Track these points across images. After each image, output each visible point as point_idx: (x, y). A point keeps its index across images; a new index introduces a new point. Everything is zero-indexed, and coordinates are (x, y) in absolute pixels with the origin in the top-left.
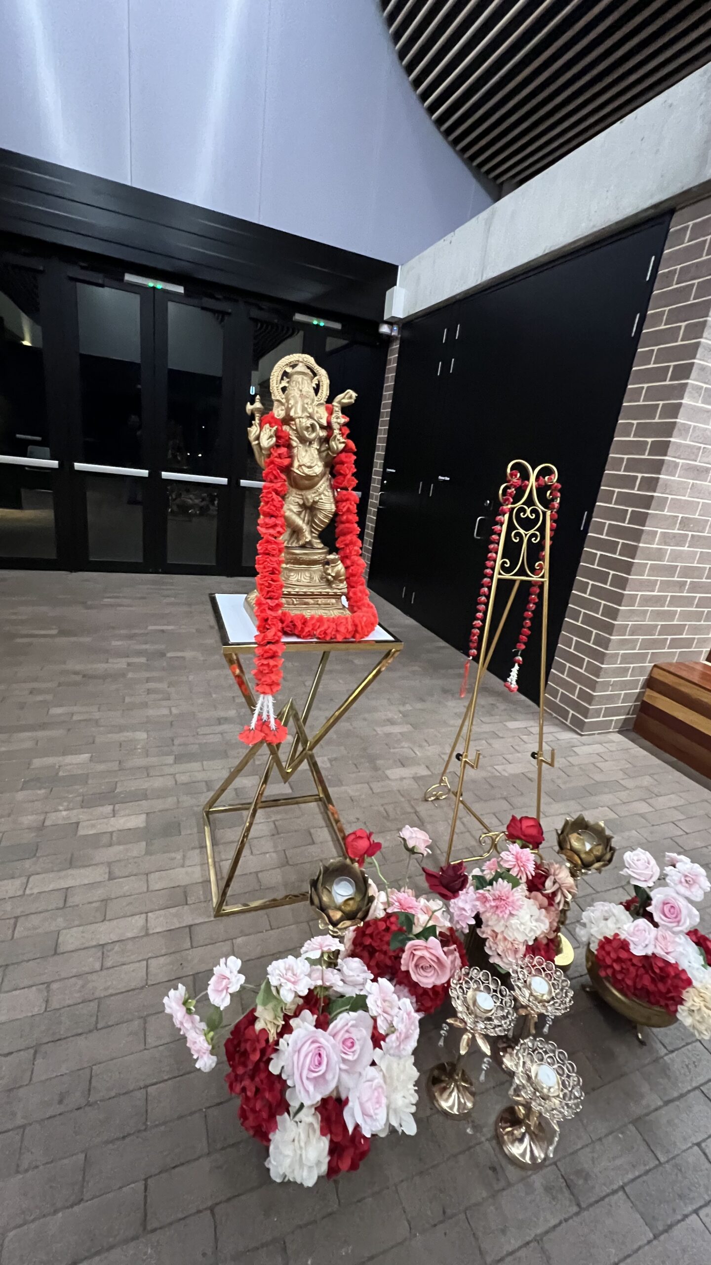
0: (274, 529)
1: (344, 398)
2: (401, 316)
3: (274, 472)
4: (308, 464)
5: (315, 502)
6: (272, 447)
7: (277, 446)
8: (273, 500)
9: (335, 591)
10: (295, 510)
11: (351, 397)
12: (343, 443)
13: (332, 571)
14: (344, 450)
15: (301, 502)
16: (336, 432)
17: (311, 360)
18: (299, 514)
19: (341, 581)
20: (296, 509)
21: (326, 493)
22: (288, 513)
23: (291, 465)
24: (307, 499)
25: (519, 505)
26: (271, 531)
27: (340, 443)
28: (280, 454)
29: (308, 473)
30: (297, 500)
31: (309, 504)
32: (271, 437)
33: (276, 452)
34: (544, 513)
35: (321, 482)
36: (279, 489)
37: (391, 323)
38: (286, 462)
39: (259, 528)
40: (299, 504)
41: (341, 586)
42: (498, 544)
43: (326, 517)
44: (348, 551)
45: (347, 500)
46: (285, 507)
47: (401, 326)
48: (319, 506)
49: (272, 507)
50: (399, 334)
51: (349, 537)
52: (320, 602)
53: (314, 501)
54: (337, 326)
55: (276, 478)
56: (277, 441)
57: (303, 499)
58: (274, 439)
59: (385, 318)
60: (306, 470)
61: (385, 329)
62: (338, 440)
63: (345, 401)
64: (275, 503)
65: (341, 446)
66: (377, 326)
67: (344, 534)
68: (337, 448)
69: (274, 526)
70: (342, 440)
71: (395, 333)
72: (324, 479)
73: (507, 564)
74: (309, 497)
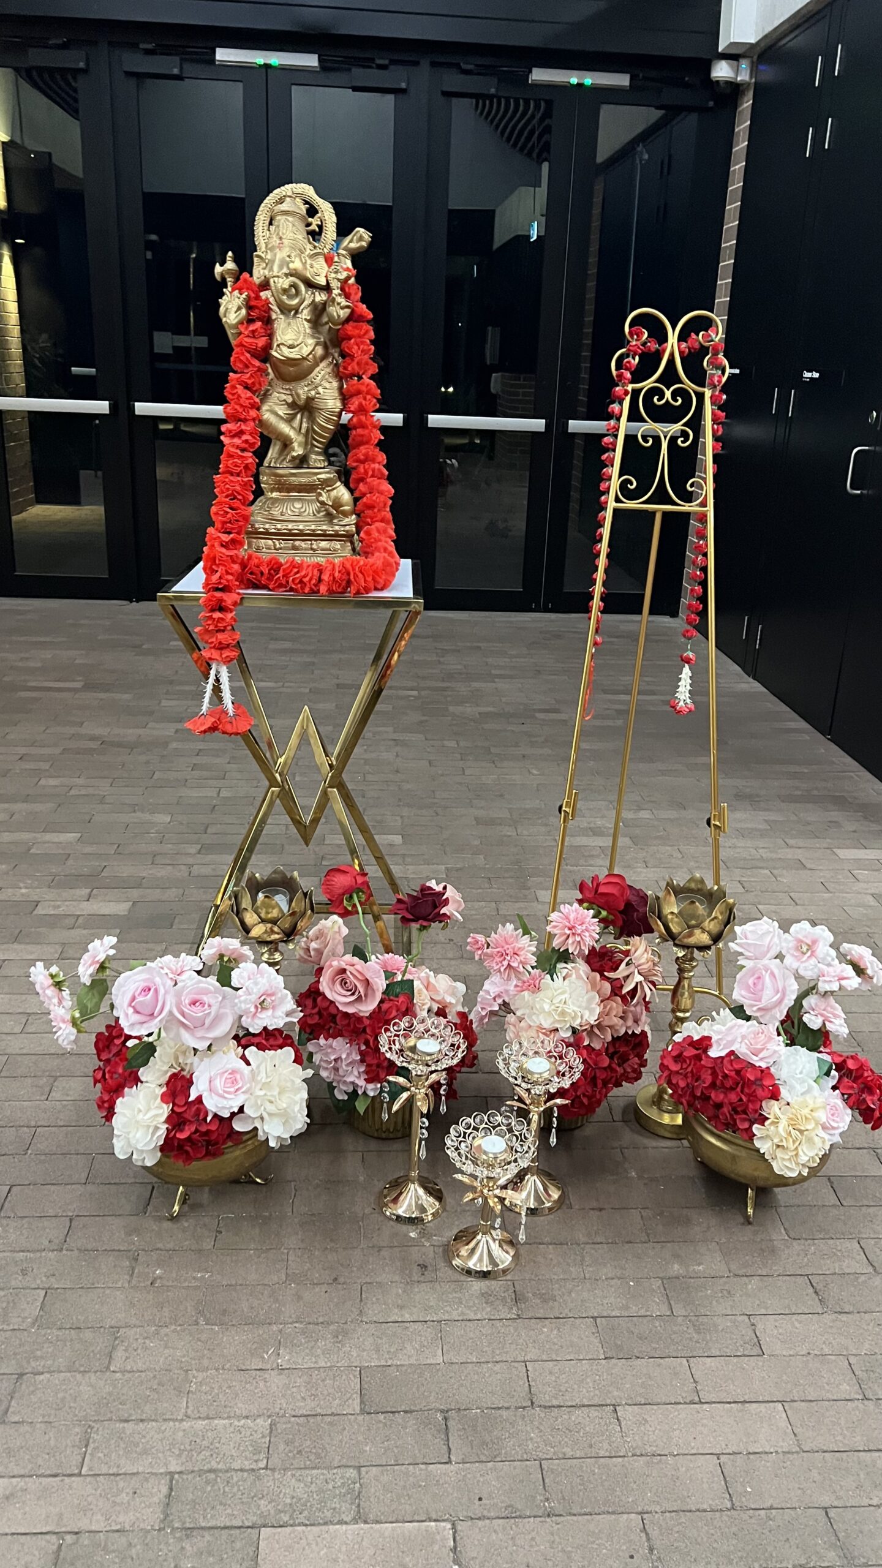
0: (240, 438)
1: (351, 241)
2: (752, 40)
3: (242, 358)
4: (290, 342)
5: (309, 400)
6: (241, 323)
7: (250, 320)
8: (239, 396)
9: (337, 528)
10: (281, 413)
11: (361, 239)
12: (347, 307)
13: (329, 497)
14: (348, 319)
15: (290, 400)
16: (336, 292)
17: (309, 191)
18: (289, 420)
19: (346, 514)
20: (282, 411)
21: (327, 385)
22: (267, 416)
23: (269, 346)
24: (298, 395)
25: (649, 384)
26: (237, 441)
27: (342, 308)
28: (253, 332)
29: (292, 356)
30: (284, 397)
31: (301, 403)
32: (239, 308)
33: (246, 328)
34: (700, 397)
35: (318, 369)
36: (250, 382)
37: (732, 56)
38: (261, 342)
39: (222, 438)
40: (287, 403)
41: (346, 521)
42: (614, 450)
43: (328, 420)
44: (362, 470)
45: (359, 393)
46: (265, 408)
47: (755, 57)
48: (318, 403)
49: (237, 407)
50: (751, 77)
51: (363, 449)
52: (314, 546)
53: (308, 398)
54: (622, 80)
55: (247, 367)
56: (248, 314)
57: (291, 395)
58: (244, 312)
59: (720, 50)
60: (286, 352)
61: (722, 71)
62: (339, 304)
63: (353, 245)
64: (242, 401)
65: (344, 313)
66: (706, 66)
67: (359, 445)
68: (339, 316)
69: (241, 433)
70: (344, 303)
71: (744, 76)
72: (322, 365)
73: (632, 484)
74: (301, 392)
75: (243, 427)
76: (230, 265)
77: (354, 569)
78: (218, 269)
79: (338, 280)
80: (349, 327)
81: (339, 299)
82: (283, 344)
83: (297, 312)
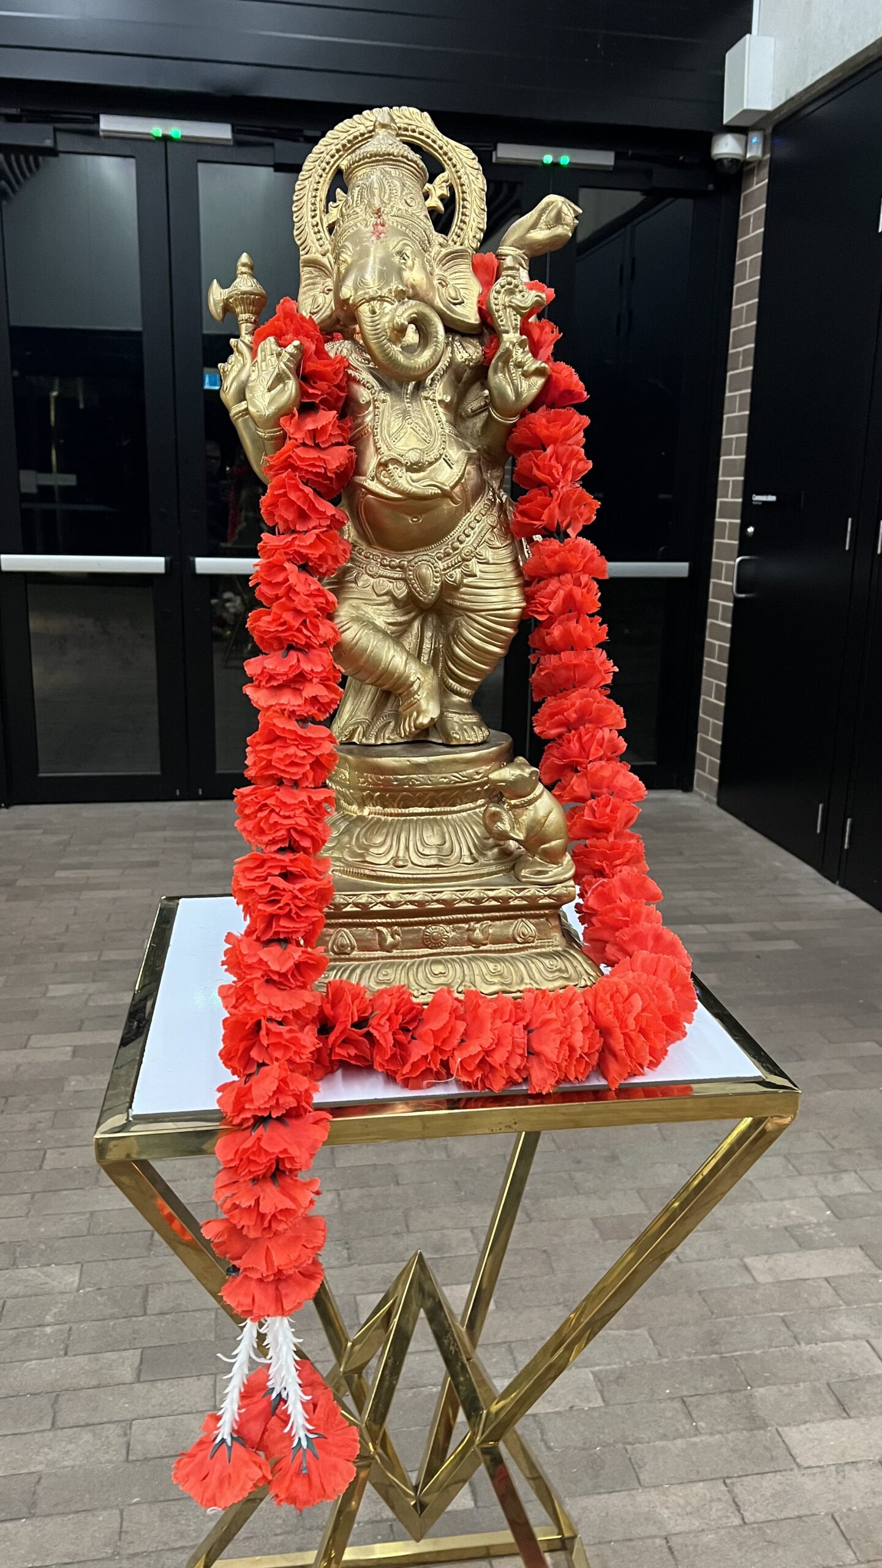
0: (298, 691)
1: (534, 226)
2: (769, 107)
3: (293, 496)
4: (413, 457)
5: (449, 589)
6: (284, 412)
7: (306, 407)
8: (291, 588)
9: (532, 891)
10: (380, 622)
11: (558, 219)
12: (539, 372)
13: (515, 821)
14: (541, 400)
15: (401, 591)
16: (511, 338)
17: (421, 122)
18: (397, 635)
19: (553, 857)
20: (384, 616)
21: (489, 554)
22: (352, 634)
23: (355, 467)
24: (422, 580)
26: (288, 699)
27: (526, 375)
28: (314, 433)
29: (413, 489)
30: (389, 586)
31: (428, 598)
32: (280, 379)
33: (298, 427)
35: (468, 518)
36: (315, 554)
37: (739, 130)
38: (336, 458)
39: (248, 690)
40: (394, 599)
41: (554, 872)
43: (492, 635)
44: (575, 746)
45: (563, 569)
46: (344, 612)
47: (769, 131)
48: (464, 598)
49: (287, 616)
50: (764, 153)
51: (575, 699)
53: (444, 585)
54: (605, 159)
55: (303, 516)
56: (302, 392)
57: (404, 580)
58: (292, 386)
59: (725, 121)
60: (406, 481)
61: (726, 147)
62: (519, 365)
63: (540, 234)
64: (298, 602)
65: (532, 387)
66: (706, 141)
67: (562, 687)
68: (518, 394)
69: (299, 679)
70: (532, 364)
71: (755, 151)
72: (477, 508)
74: (426, 571)
75: (306, 667)
76: (245, 283)
77: (623, 1024)
78: (216, 295)
79: (517, 309)
80: (540, 417)
81: (519, 354)
82: (395, 461)
83: (420, 386)
